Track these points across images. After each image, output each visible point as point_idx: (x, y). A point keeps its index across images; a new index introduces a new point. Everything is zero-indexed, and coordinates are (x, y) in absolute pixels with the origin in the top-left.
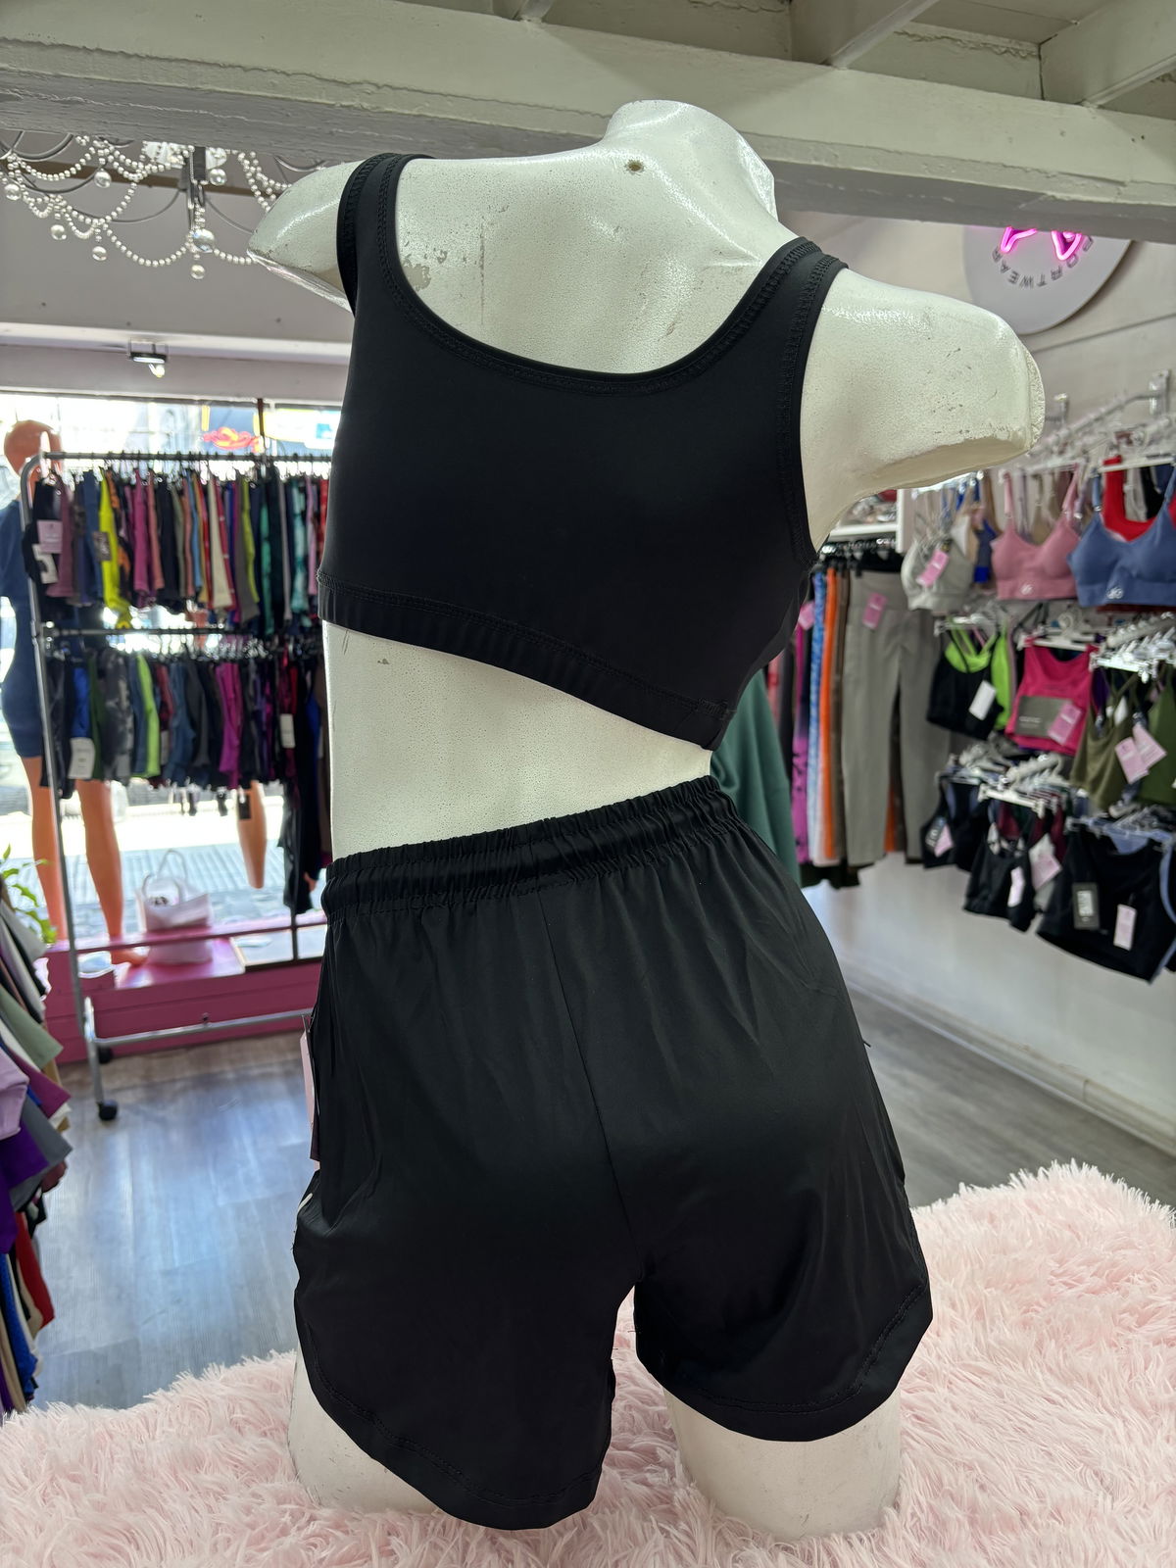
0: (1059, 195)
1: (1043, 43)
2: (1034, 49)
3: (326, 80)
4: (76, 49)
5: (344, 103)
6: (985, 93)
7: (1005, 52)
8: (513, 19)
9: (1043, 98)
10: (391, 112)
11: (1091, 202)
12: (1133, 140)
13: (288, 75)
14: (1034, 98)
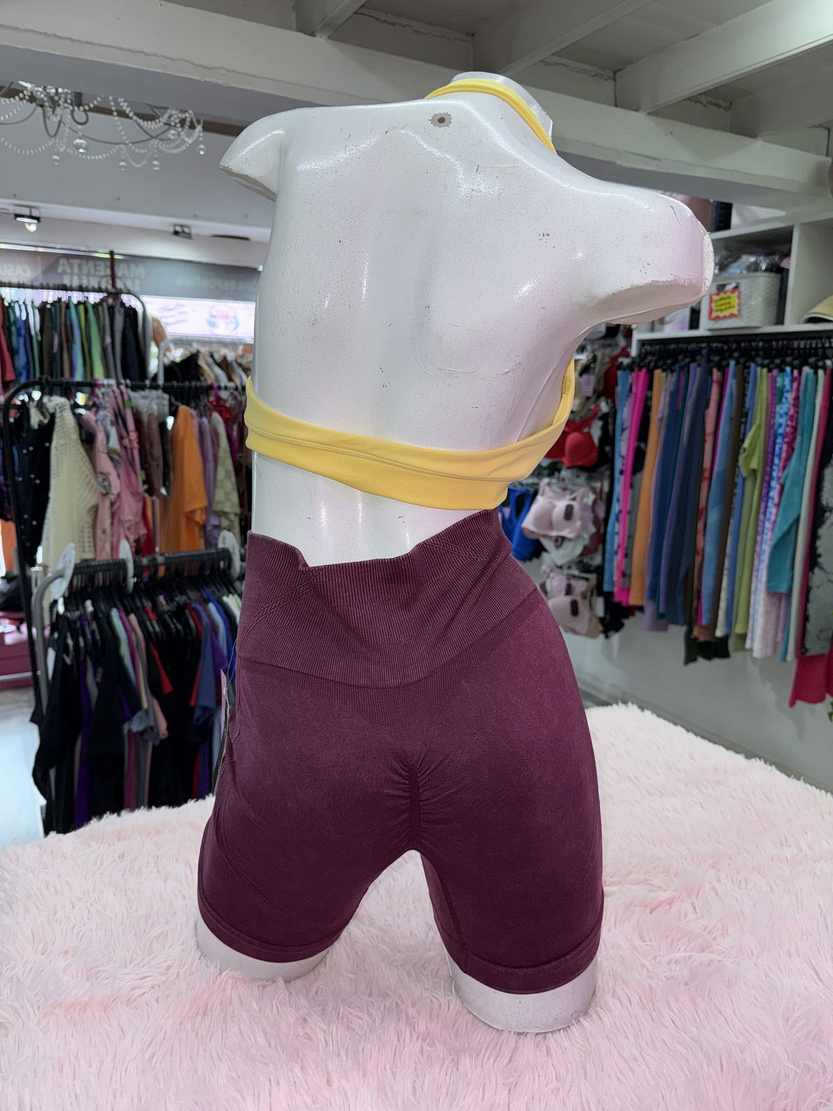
0: (624, 164)
1: (618, 71)
2: (612, 75)
3: (197, 65)
4: (41, 33)
5: (207, 80)
6: (583, 101)
7: (594, 76)
8: (310, 35)
9: (616, 105)
10: (234, 88)
11: (641, 170)
12: (666, 135)
13: (173, 60)
14: (609, 105)
